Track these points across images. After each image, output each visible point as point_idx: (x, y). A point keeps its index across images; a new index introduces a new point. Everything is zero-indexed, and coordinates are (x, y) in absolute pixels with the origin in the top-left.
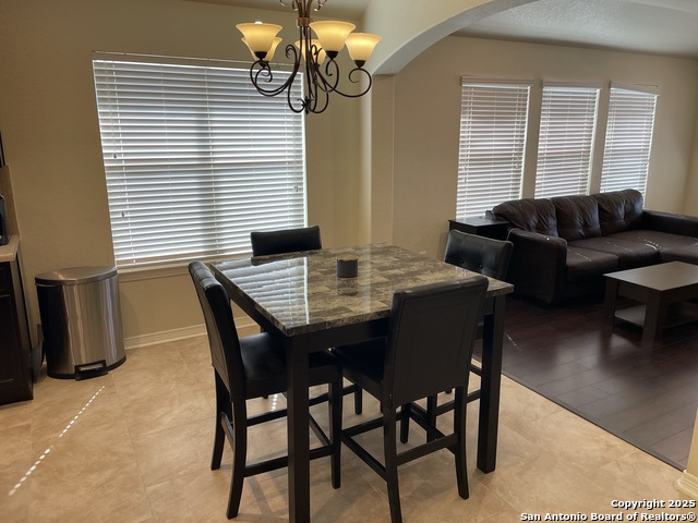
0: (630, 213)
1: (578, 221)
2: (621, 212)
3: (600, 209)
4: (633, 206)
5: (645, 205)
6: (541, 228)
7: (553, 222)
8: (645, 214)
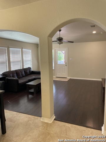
0: (30, 71)
1: (21, 74)
2: (28, 71)
3: (24, 71)
4: (30, 70)
5: (32, 70)
6: (13, 76)
7: (15, 75)
8: (32, 71)
